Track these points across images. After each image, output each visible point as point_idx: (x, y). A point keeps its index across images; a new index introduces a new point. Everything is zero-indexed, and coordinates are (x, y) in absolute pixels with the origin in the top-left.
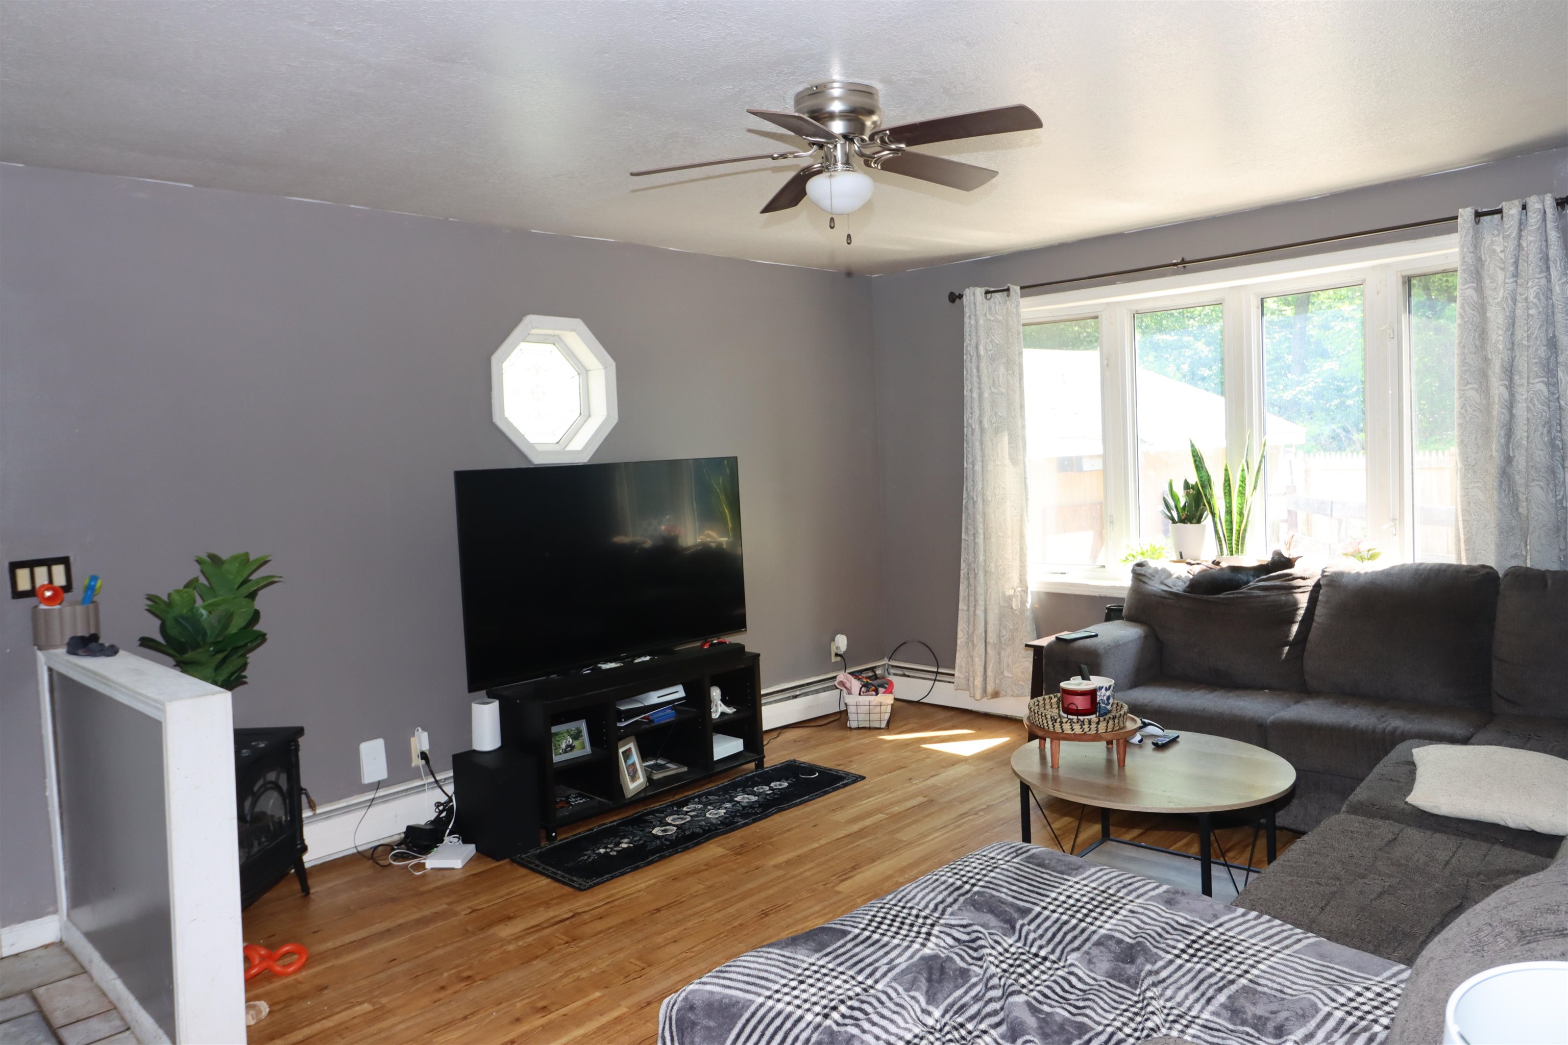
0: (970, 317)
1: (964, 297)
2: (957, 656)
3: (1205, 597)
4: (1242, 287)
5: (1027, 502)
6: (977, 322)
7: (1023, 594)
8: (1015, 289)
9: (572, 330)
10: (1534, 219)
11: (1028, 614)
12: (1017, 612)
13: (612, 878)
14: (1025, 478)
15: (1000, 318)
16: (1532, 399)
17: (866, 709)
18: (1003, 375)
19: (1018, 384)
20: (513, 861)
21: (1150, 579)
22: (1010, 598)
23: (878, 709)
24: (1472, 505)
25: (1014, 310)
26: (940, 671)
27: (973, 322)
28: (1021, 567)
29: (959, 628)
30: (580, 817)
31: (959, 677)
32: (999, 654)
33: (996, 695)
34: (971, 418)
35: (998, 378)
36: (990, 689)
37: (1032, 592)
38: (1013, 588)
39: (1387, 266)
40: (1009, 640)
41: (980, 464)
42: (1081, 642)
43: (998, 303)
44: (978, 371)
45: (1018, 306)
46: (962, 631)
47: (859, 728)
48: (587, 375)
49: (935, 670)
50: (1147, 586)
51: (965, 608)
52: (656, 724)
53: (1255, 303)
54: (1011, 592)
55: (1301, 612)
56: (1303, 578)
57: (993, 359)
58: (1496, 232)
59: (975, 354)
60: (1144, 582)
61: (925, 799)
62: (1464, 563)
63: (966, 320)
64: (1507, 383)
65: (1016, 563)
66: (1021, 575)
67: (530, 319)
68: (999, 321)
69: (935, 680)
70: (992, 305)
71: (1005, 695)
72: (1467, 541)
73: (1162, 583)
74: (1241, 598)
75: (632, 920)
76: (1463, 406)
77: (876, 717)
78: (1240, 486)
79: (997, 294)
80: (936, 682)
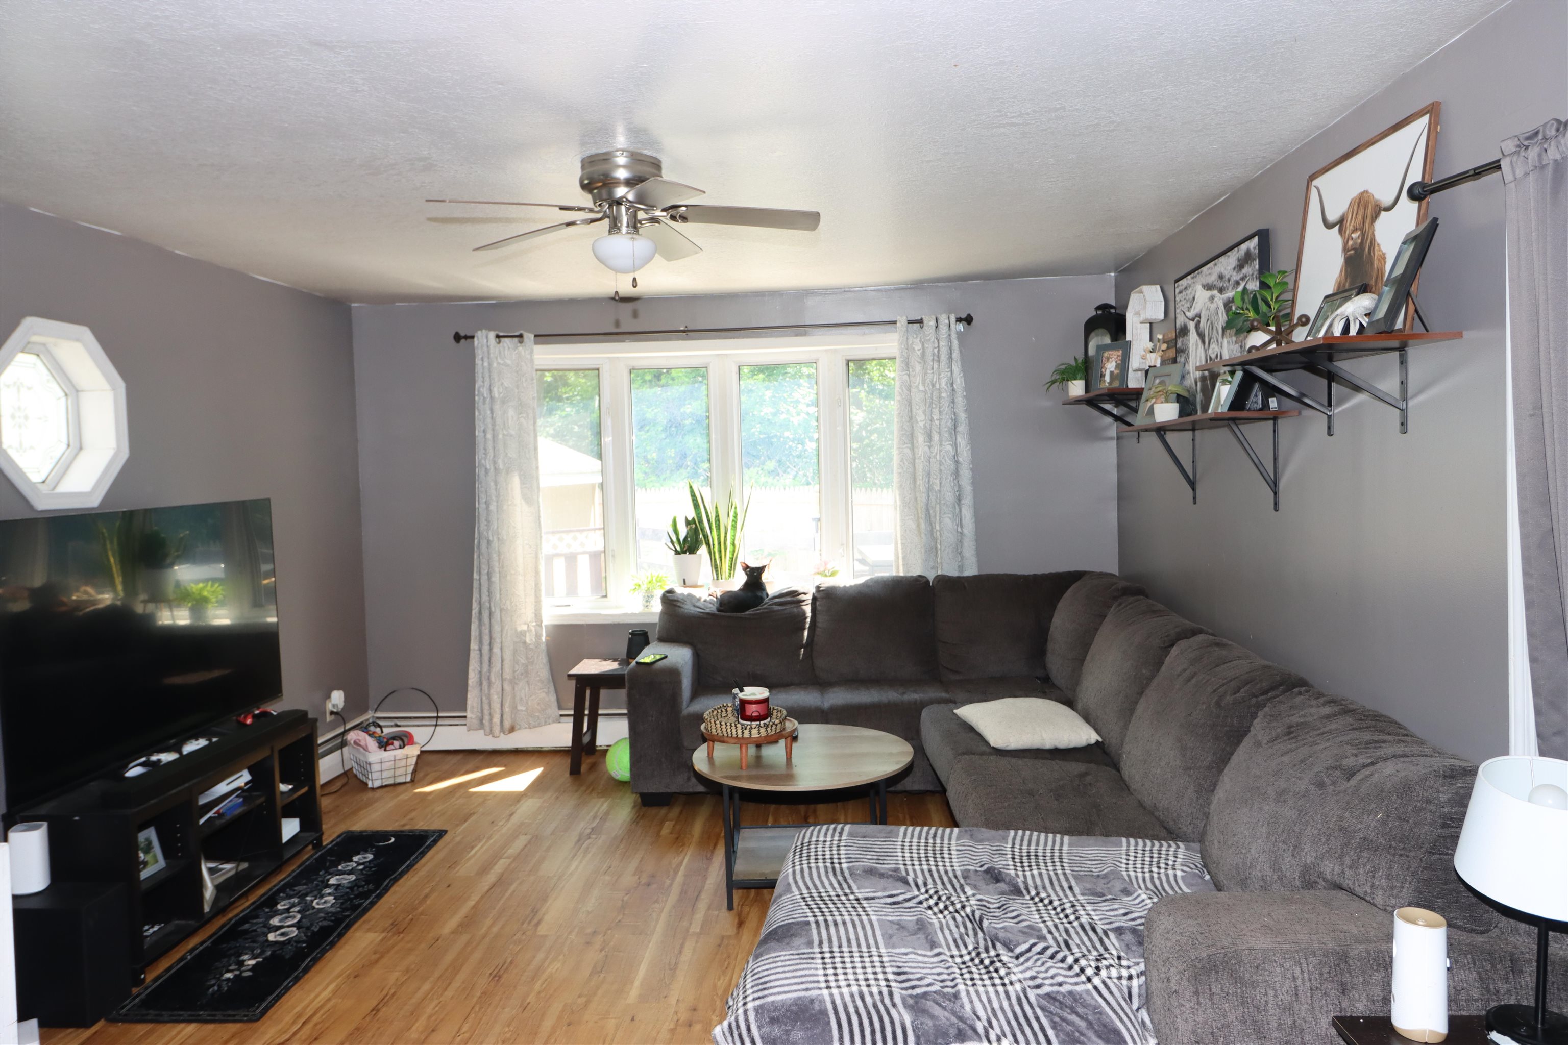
0: (482, 359)
1: (476, 339)
2: (469, 696)
3: (739, 615)
4: (726, 355)
5: (541, 540)
6: (490, 365)
7: (538, 628)
8: (529, 337)
9: (78, 340)
10: (943, 329)
11: (543, 647)
12: (531, 646)
13: (279, 997)
14: (539, 517)
15: (509, 362)
16: (944, 456)
17: (390, 765)
18: (512, 417)
19: (532, 427)
20: (113, 1021)
21: (683, 603)
22: (523, 633)
23: (403, 763)
24: (908, 532)
25: (529, 357)
26: (440, 715)
27: (486, 364)
28: (536, 602)
29: (471, 668)
30: (164, 947)
31: (471, 718)
32: (514, 689)
33: (512, 729)
34: (484, 459)
35: (508, 420)
36: (507, 724)
37: (545, 626)
38: (525, 624)
39: (835, 350)
40: (522, 675)
41: (495, 504)
42: (660, 663)
43: (507, 348)
44: (492, 412)
45: (532, 352)
46: (474, 670)
47: (382, 787)
48: (77, 398)
49: (435, 715)
50: (682, 610)
51: (477, 647)
52: (228, 817)
53: (735, 369)
54: (525, 628)
55: (808, 620)
56: (805, 594)
57: (503, 402)
58: (915, 336)
59: (489, 396)
60: (679, 607)
61: (528, 837)
62: (902, 574)
63: (478, 361)
64: (910, 446)
65: (531, 599)
66: (536, 610)
67: (30, 323)
68: (508, 366)
69: (436, 725)
70: (502, 349)
71: (519, 729)
72: (904, 558)
73: (695, 606)
74: (767, 612)
75: (357, 1029)
76: (902, 460)
77: (402, 771)
78: (733, 521)
79: (506, 340)
80: (437, 728)
